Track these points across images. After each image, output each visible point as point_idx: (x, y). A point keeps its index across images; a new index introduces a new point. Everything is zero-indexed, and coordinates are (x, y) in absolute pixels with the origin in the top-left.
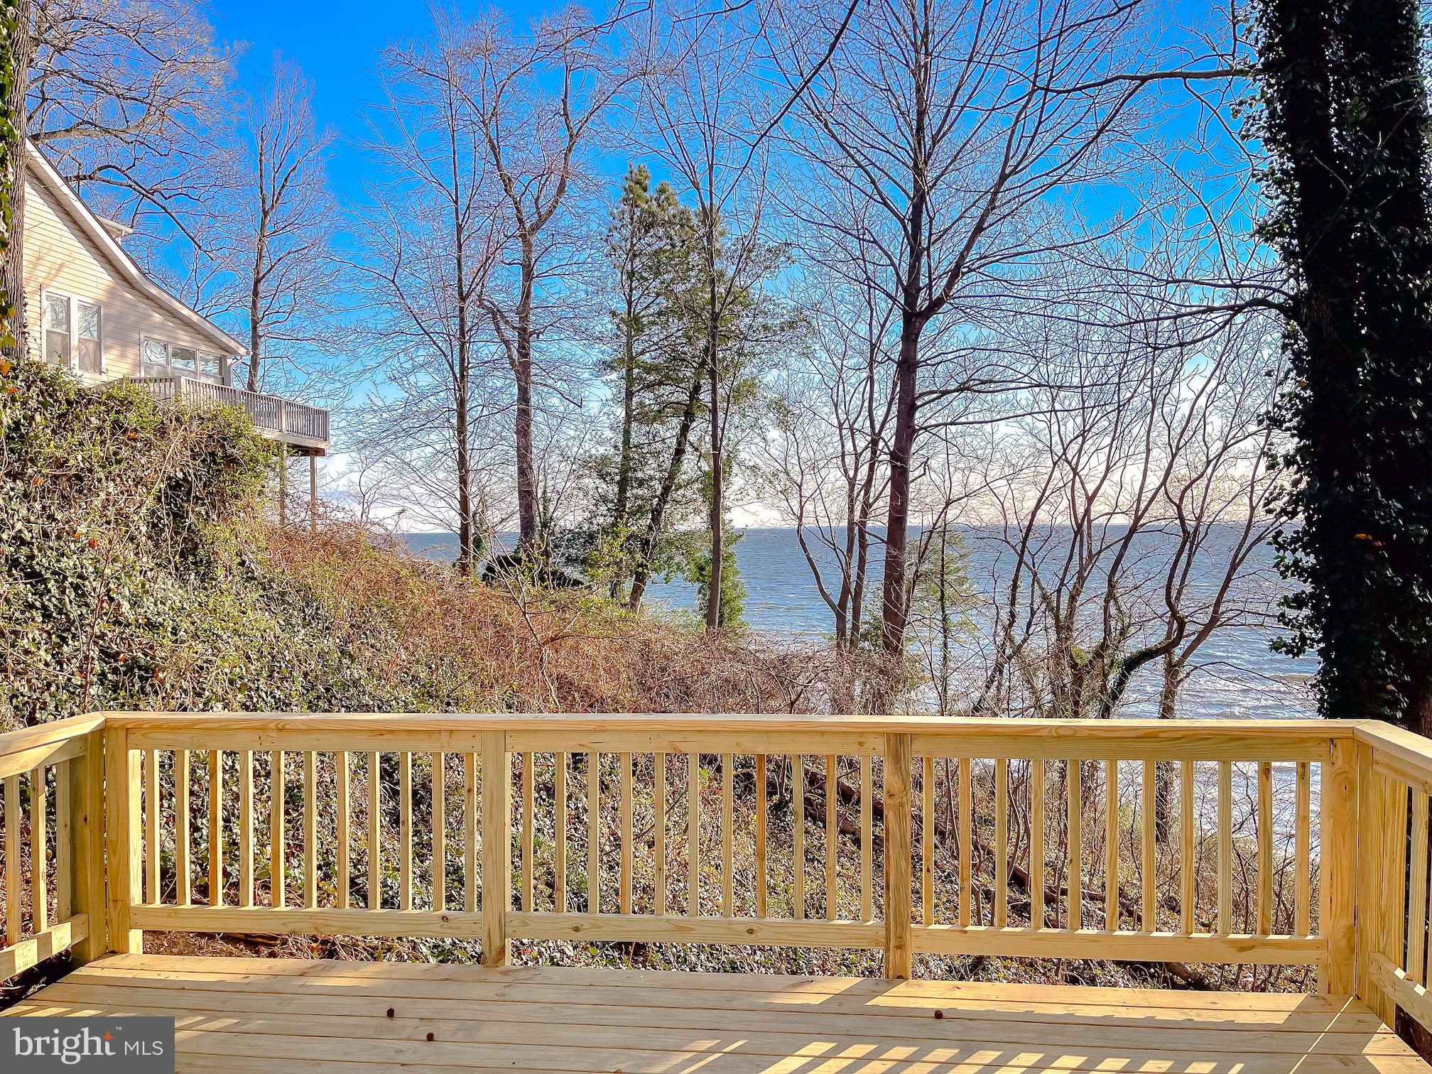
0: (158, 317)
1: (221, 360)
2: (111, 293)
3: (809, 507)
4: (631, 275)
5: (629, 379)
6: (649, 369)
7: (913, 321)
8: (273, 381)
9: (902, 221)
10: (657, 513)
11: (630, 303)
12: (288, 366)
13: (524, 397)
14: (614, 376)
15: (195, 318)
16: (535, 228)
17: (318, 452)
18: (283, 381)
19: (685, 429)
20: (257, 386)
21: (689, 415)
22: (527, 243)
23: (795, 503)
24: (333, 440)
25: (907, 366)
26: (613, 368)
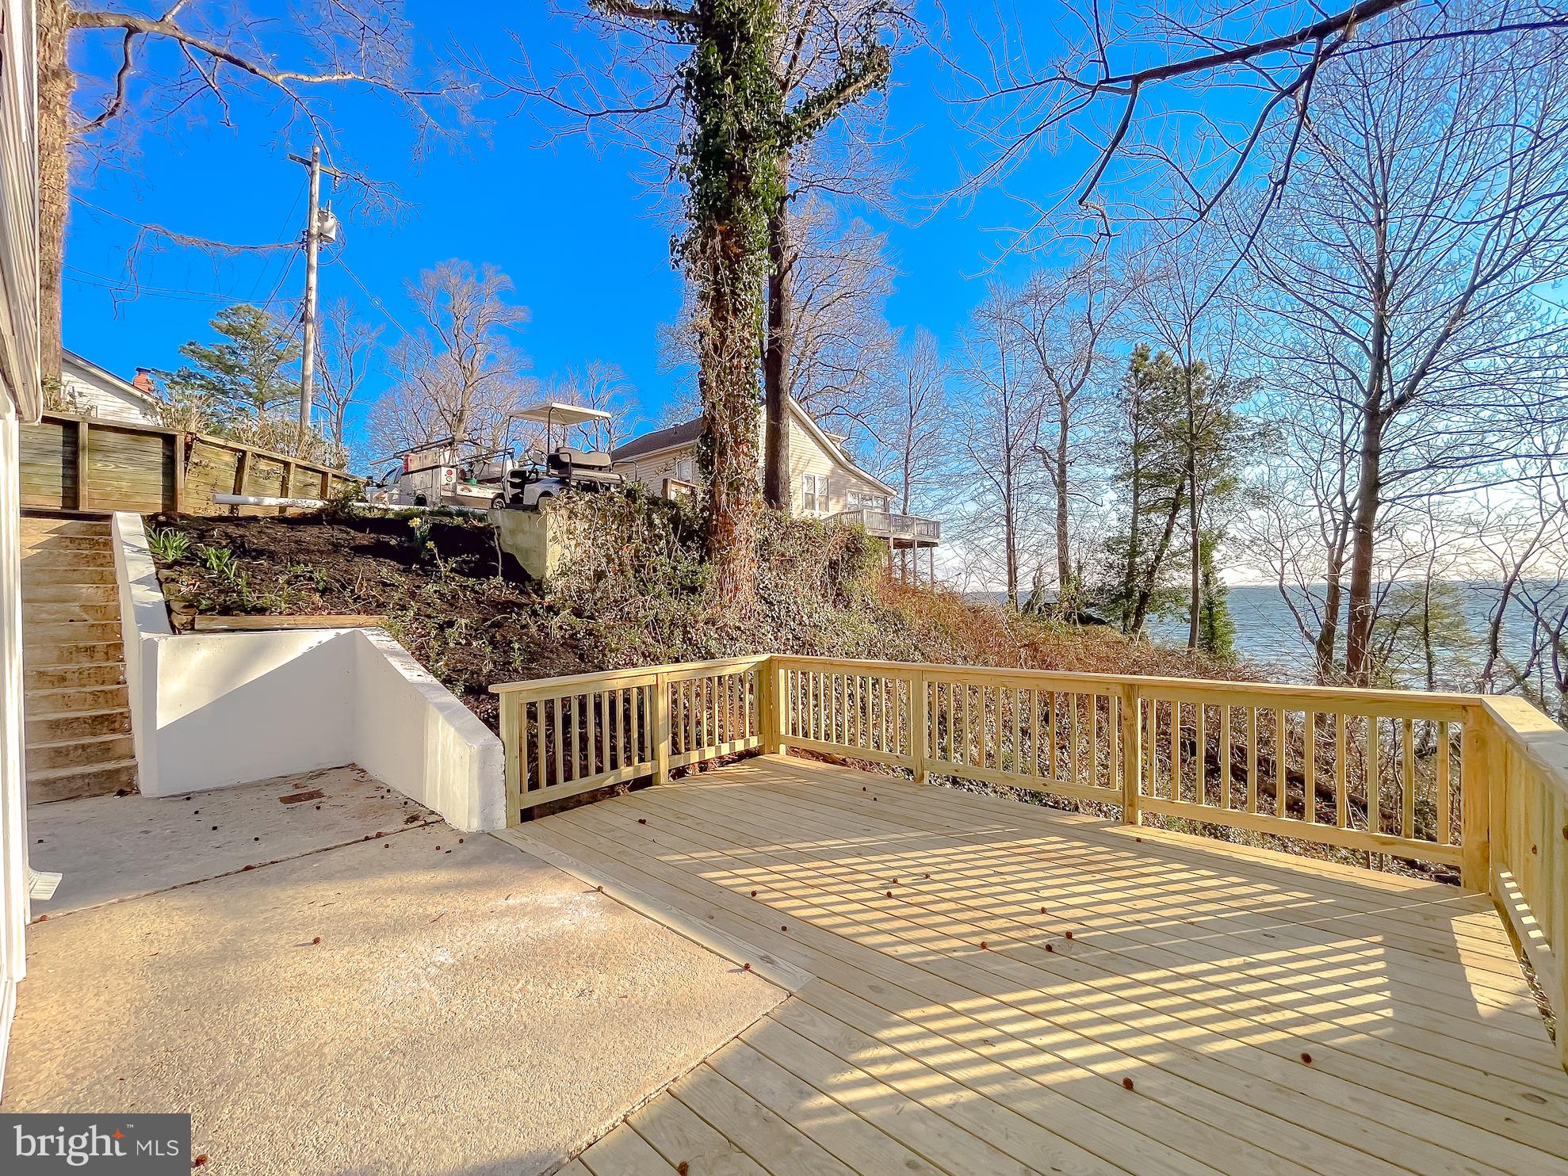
0: (854, 481)
1: (885, 499)
2: (833, 472)
3: (1290, 566)
4: (1137, 417)
5: (1136, 484)
6: (1148, 477)
7: (1376, 418)
8: (915, 507)
9: (1362, 344)
10: (1150, 574)
11: (1136, 435)
12: (924, 498)
13: (1062, 505)
14: (1121, 484)
15: (871, 478)
16: (1068, 398)
17: (935, 545)
18: (921, 507)
19: (1172, 517)
20: (908, 510)
21: (1176, 508)
22: (1064, 408)
23: (1277, 565)
24: (942, 535)
25: (1372, 453)
26: (1123, 480)
